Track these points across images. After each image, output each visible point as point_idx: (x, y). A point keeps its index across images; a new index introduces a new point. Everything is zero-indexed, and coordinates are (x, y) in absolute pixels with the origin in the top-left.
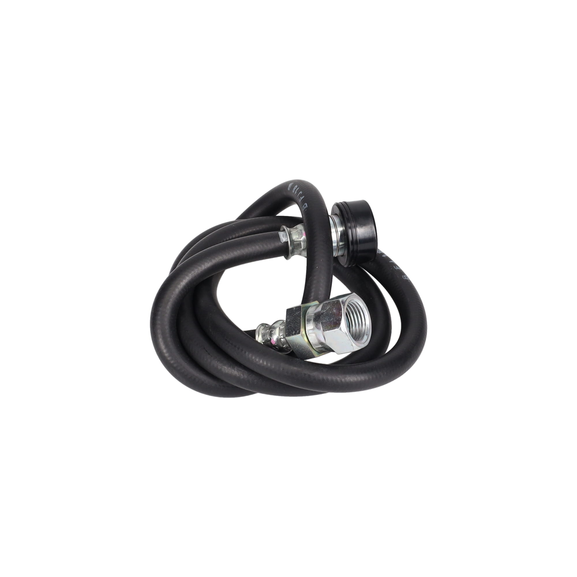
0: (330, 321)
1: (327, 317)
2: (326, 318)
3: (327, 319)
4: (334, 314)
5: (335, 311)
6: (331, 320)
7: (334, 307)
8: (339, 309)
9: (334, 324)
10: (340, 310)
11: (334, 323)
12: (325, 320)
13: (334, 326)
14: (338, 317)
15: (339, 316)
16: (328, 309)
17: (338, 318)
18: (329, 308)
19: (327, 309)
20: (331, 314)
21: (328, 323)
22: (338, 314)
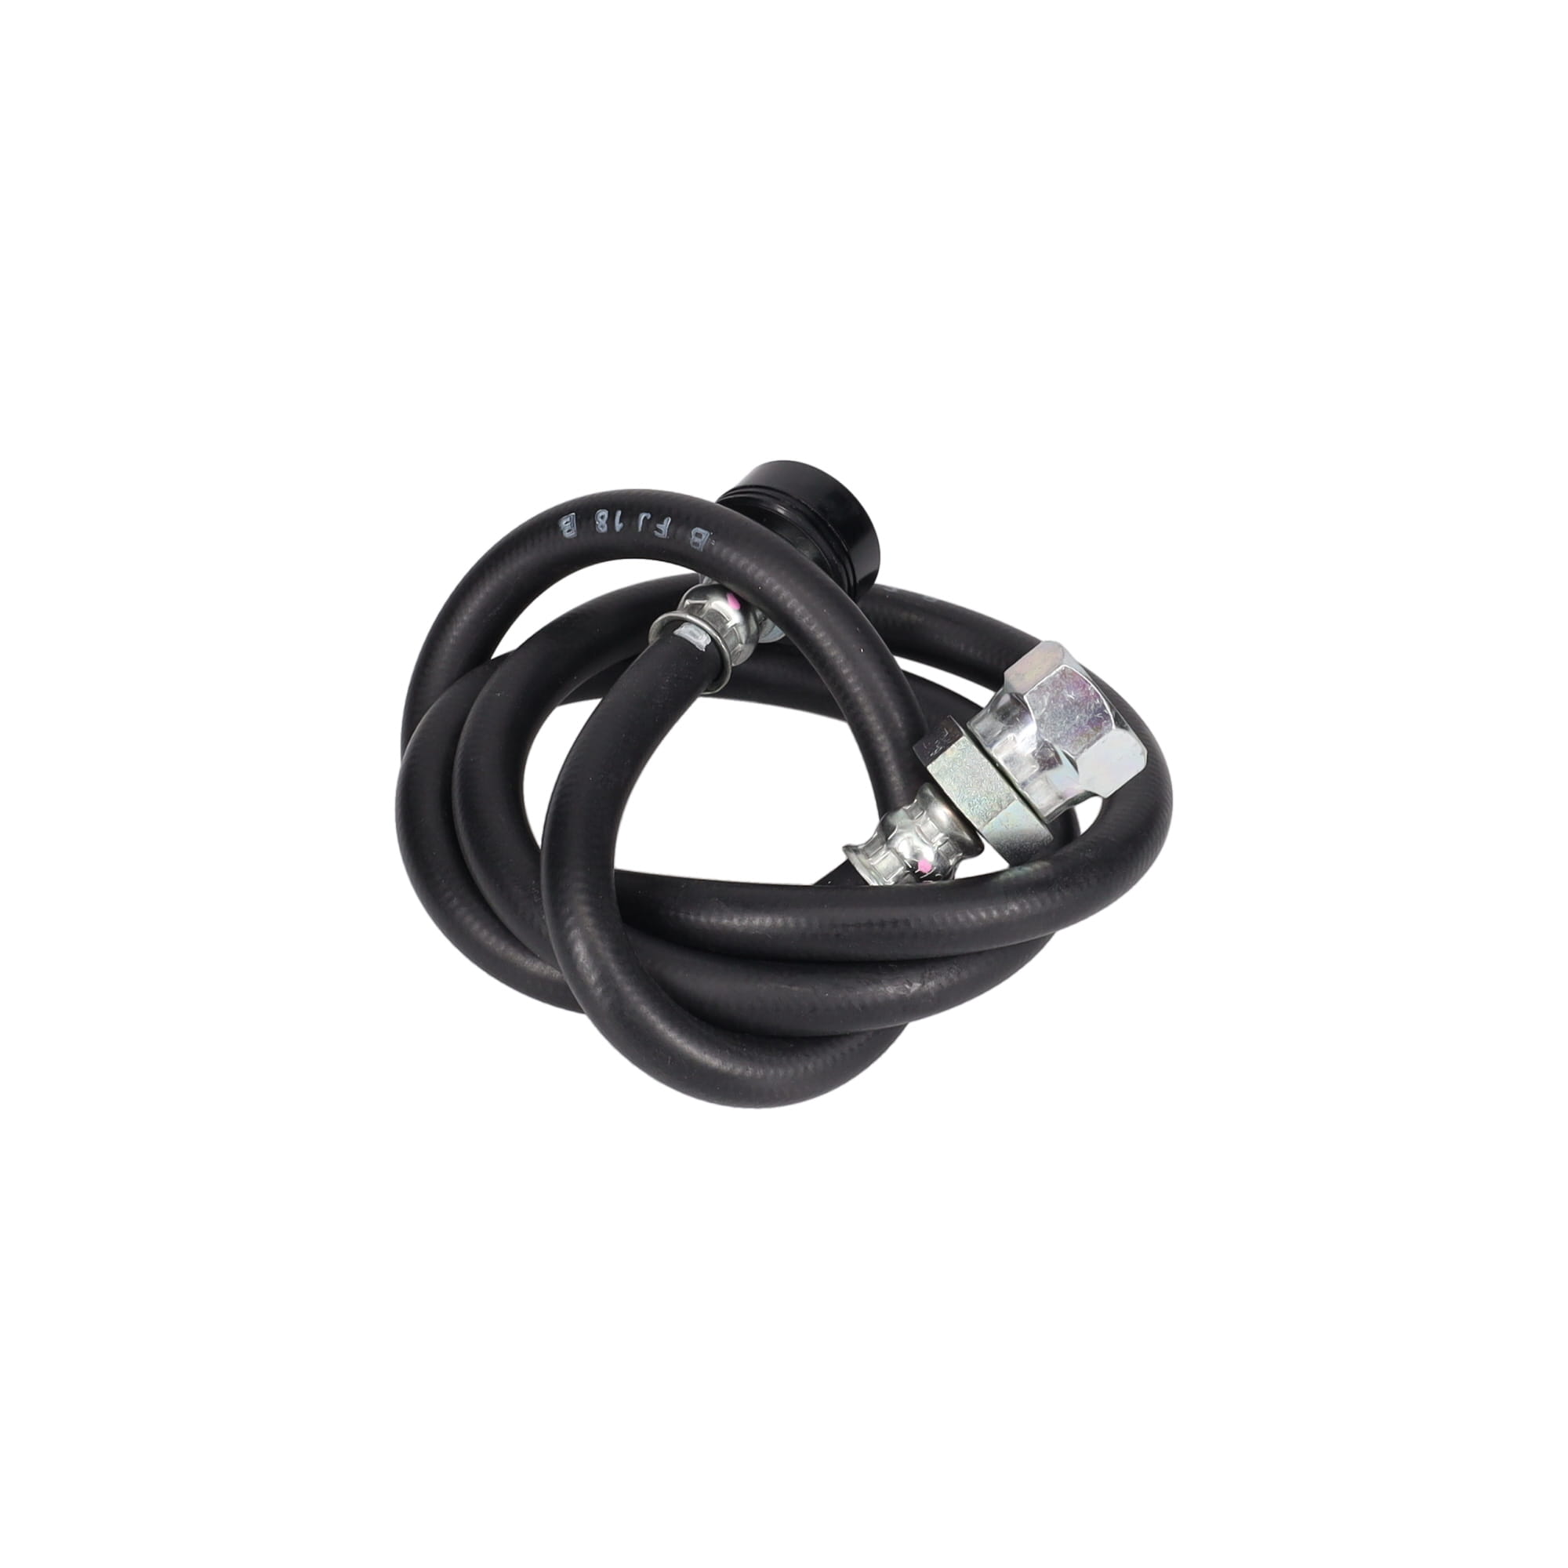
0: (1075, 725)
1: (1061, 720)
2: (1059, 725)
3: (1064, 725)
4: (1076, 704)
5: (1071, 696)
6: (1076, 721)
7: (1062, 689)
8: (1079, 686)
9: (1092, 727)
10: (1084, 686)
11: (1089, 723)
12: (1059, 731)
13: (1094, 730)
14: (1090, 706)
15: (1093, 700)
16: (1049, 704)
17: (1092, 707)
18: (1050, 699)
19: (1046, 704)
20: (1065, 708)
21: (1073, 731)
22: (1087, 697)
